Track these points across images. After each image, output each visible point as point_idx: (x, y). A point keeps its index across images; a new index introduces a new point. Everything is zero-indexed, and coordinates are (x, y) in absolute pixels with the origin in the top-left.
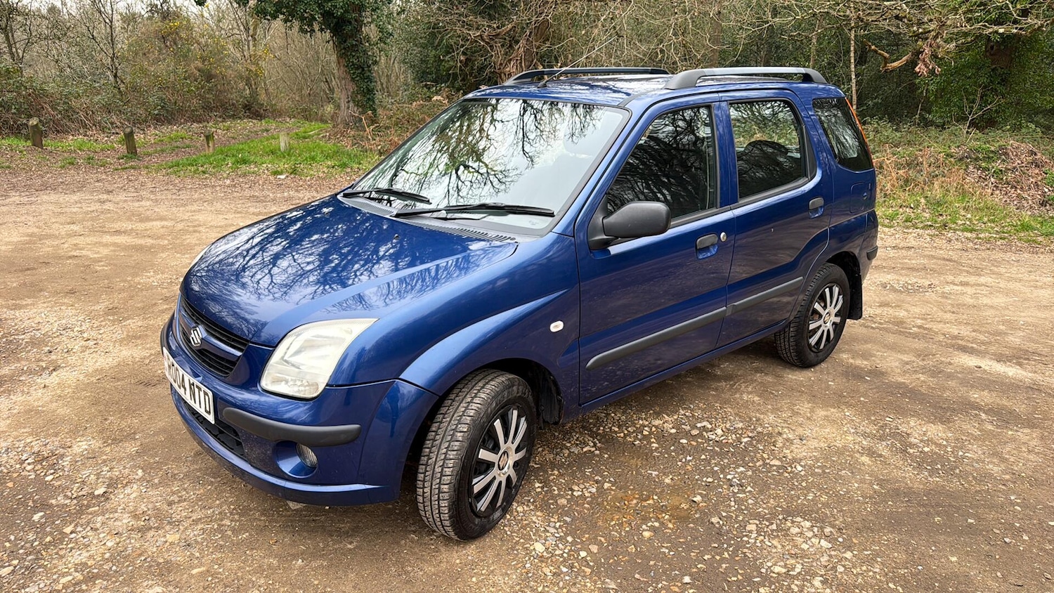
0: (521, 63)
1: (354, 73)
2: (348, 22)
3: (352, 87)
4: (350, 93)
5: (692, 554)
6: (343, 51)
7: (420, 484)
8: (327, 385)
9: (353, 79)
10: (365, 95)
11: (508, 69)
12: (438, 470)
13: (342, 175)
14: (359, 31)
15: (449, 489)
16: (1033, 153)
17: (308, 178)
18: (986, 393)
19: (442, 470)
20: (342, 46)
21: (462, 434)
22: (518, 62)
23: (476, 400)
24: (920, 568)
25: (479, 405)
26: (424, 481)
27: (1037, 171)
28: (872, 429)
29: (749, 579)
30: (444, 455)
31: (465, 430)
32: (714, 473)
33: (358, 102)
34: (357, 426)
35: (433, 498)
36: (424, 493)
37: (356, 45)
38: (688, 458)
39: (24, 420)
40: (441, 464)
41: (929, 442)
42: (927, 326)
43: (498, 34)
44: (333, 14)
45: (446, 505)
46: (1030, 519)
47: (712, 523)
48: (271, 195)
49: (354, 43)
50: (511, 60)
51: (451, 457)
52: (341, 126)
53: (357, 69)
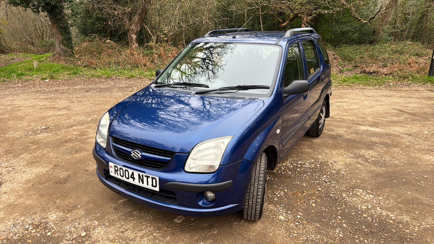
0: (137, 25)
1: (61, 31)
2: (57, 7)
3: (61, 37)
4: (60, 40)
5: (333, 208)
6: (55, 21)
7: (247, 201)
8: (220, 165)
9: (61, 34)
10: (67, 41)
11: (132, 28)
12: (255, 193)
13: (76, 78)
14: (62, 11)
15: (261, 200)
16: (334, 55)
17: (60, 80)
18: (375, 138)
19: (257, 193)
20: (55, 19)
21: (262, 178)
22: (136, 24)
23: (262, 164)
24: (403, 198)
25: (264, 166)
26: (249, 199)
27: (336, 61)
28: (352, 155)
29: (357, 213)
30: (257, 187)
31: (263, 176)
32: (317, 179)
33: (65, 44)
34: (231, 181)
35: (253, 205)
36: (249, 204)
37: (62, 18)
38: (305, 175)
39: (11, 210)
40: (256, 191)
41: (372, 157)
42: (341, 118)
43: (125, 13)
44: (51, 4)
45: (259, 207)
46: (419, 176)
47: (331, 197)
48: (47, 89)
49: (61, 17)
50: (132, 23)
51: (260, 187)
52: (57, 55)
53: (63, 29)
